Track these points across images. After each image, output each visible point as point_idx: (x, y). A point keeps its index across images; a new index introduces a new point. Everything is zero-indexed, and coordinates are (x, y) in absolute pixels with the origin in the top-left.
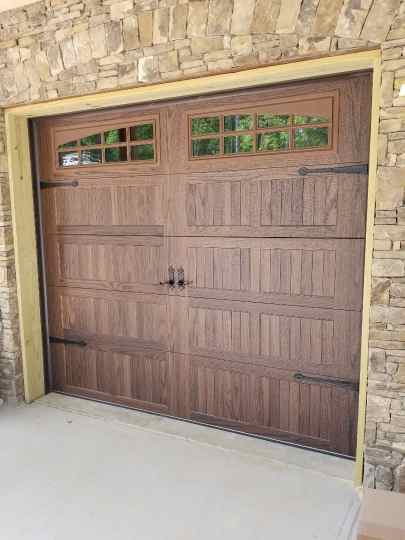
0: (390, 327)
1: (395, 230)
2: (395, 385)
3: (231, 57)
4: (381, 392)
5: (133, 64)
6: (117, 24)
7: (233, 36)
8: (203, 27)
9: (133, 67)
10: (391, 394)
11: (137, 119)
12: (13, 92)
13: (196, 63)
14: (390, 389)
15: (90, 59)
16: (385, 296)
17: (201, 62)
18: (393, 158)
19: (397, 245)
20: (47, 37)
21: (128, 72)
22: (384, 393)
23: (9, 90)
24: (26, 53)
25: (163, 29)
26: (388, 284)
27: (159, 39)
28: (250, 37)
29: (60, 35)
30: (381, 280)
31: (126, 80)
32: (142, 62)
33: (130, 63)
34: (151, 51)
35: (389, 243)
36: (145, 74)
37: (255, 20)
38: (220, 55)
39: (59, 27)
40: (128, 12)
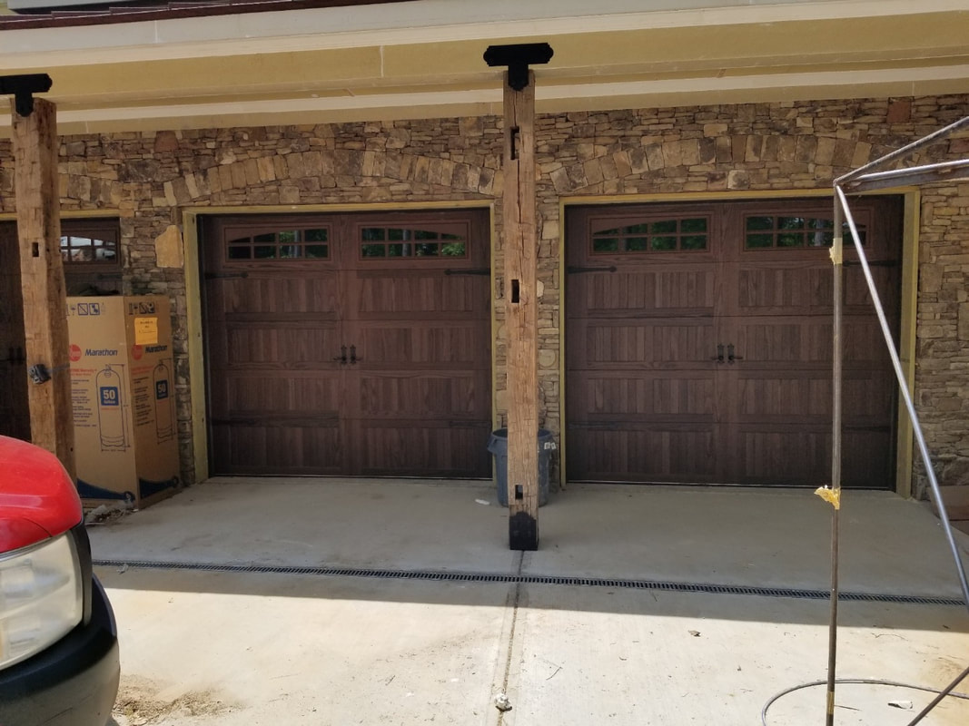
0: (934, 373)
1: (937, 306)
2: (937, 413)
3: (814, 179)
4: (928, 420)
5: (724, 174)
6: (711, 141)
7: (817, 165)
8: (793, 155)
9: (724, 176)
10: (936, 420)
11: (692, 213)
12: (582, 184)
13: (785, 180)
14: (935, 416)
15: (680, 164)
16: (931, 351)
17: (788, 180)
18: (934, 258)
19: (938, 316)
20: (633, 140)
21: (717, 180)
22: (931, 420)
23: (577, 181)
24: (602, 150)
25: (757, 151)
26: (932, 343)
27: (751, 157)
28: (831, 168)
29: (647, 141)
30: (927, 341)
31: (717, 185)
32: (732, 173)
33: (721, 172)
34: (743, 166)
35: (933, 315)
36: (735, 183)
37: (835, 156)
38: (803, 176)
39: (645, 133)
40: (723, 133)
